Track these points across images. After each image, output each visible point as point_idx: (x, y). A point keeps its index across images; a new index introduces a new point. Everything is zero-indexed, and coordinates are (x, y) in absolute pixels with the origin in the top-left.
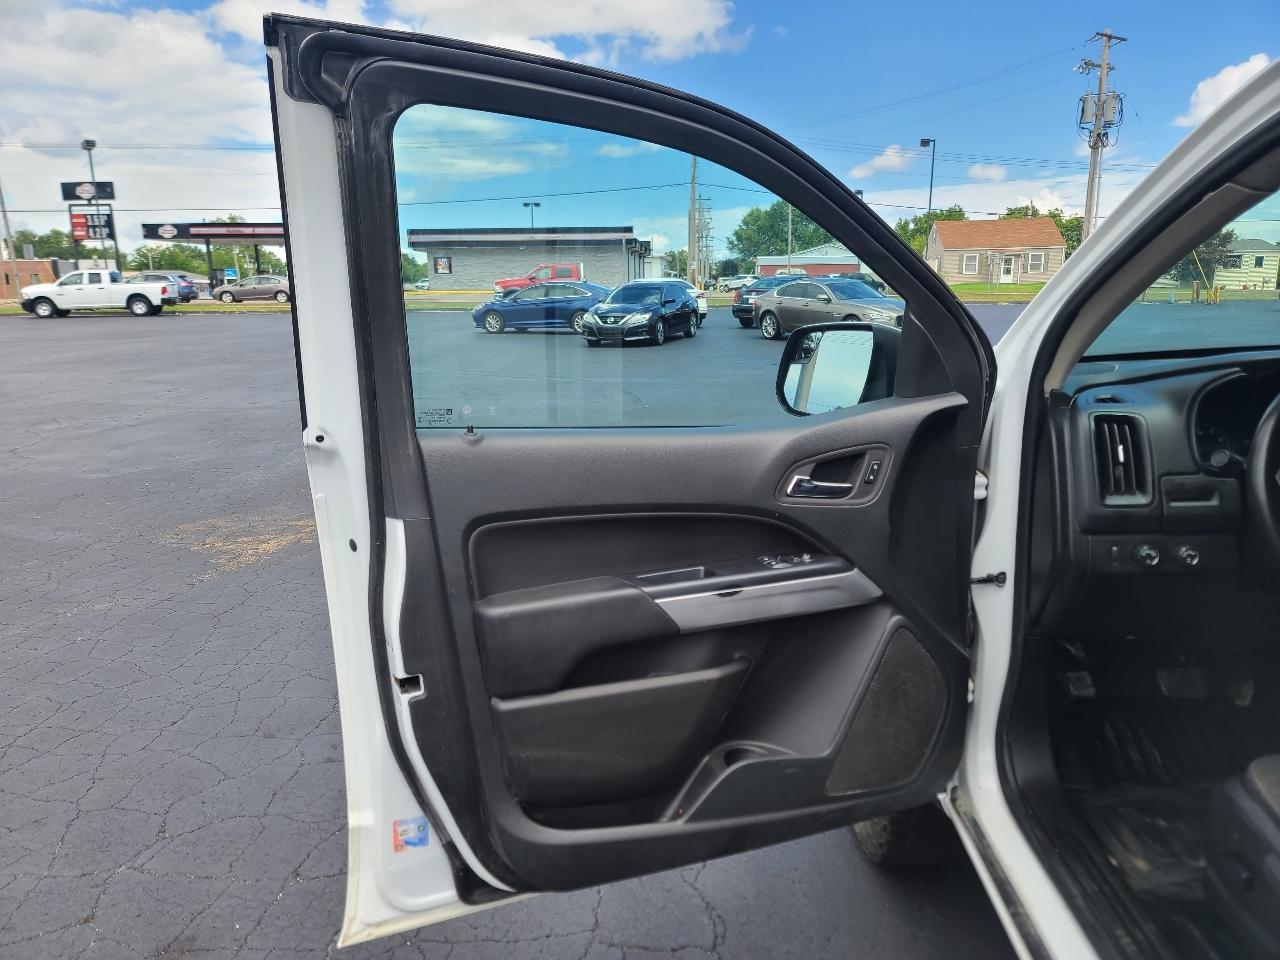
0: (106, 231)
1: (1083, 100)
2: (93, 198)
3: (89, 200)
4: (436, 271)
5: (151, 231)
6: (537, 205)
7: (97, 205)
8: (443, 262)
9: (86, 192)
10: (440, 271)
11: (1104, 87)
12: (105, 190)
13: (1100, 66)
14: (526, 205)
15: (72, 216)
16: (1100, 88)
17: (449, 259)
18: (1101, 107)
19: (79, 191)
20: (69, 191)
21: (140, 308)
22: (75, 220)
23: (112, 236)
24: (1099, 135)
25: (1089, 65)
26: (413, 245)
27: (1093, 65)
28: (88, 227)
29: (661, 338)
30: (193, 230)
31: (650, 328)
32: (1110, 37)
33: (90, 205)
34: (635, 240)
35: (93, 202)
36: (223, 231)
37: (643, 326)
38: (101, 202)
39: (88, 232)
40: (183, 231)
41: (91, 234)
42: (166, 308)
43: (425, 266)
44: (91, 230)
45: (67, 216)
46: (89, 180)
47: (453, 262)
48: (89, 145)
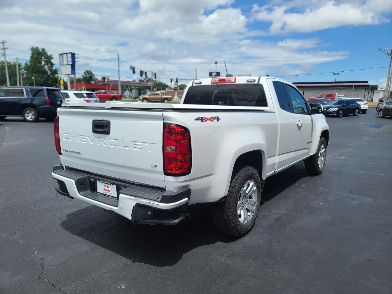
6: (338, 74)
9: (214, 74)
12: (218, 74)
14: (334, 74)
19: (213, 74)
20: (211, 74)
29: (341, 115)
31: (337, 112)
34: (369, 85)
35: (216, 77)
37: (335, 111)
46: (215, 71)
47: (304, 92)
48: (216, 63)
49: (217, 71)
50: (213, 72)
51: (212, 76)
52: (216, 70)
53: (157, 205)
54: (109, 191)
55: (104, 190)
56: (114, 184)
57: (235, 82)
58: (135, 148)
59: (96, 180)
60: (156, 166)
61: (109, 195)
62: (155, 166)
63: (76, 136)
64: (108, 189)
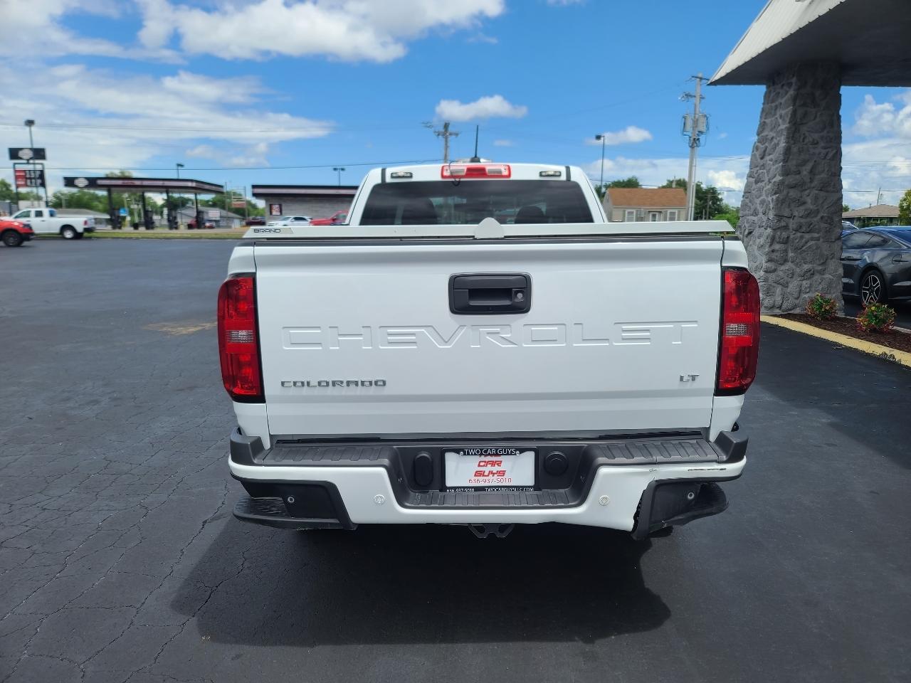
0: (39, 181)
1: (685, 118)
2: (31, 158)
3: (28, 160)
4: (271, 213)
5: (70, 182)
7: (34, 164)
8: (276, 207)
9: (26, 154)
10: (274, 213)
11: (697, 110)
12: (39, 154)
13: (695, 96)
15: (16, 171)
16: (695, 110)
17: (280, 206)
18: (696, 122)
19: (21, 154)
20: (14, 154)
21: (69, 234)
22: (18, 174)
23: (43, 185)
24: (694, 139)
25: (688, 96)
26: (255, 195)
27: (691, 96)
28: (27, 178)
30: (100, 182)
32: (701, 79)
33: (28, 163)
35: (31, 161)
36: (120, 182)
38: (37, 161)
39: (26, 182)
40: (93, 182)
41: (29, 183)
42: (86, 234)
43: (263, 209)
44: (29, 181)
45: (12, 170)
46: (30, 146)
47: (283, 208)
48: (30, 123)
49: (36, 146)
50: (21, 149)
51: (21, 159)
52: (32, 144)
53: (721, 470)
54: (502, 473)
55: (478, 474)
56: (522, 451)
57: (509, 176)
58: (624, 339)
59: (443, 452)
60: (694, 378)
61: (500, 484)
62: (691, 378)
63: (362, 331)
64: (495, 469)
